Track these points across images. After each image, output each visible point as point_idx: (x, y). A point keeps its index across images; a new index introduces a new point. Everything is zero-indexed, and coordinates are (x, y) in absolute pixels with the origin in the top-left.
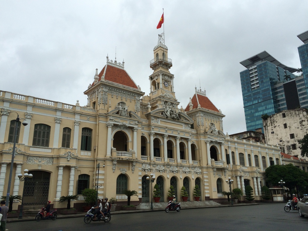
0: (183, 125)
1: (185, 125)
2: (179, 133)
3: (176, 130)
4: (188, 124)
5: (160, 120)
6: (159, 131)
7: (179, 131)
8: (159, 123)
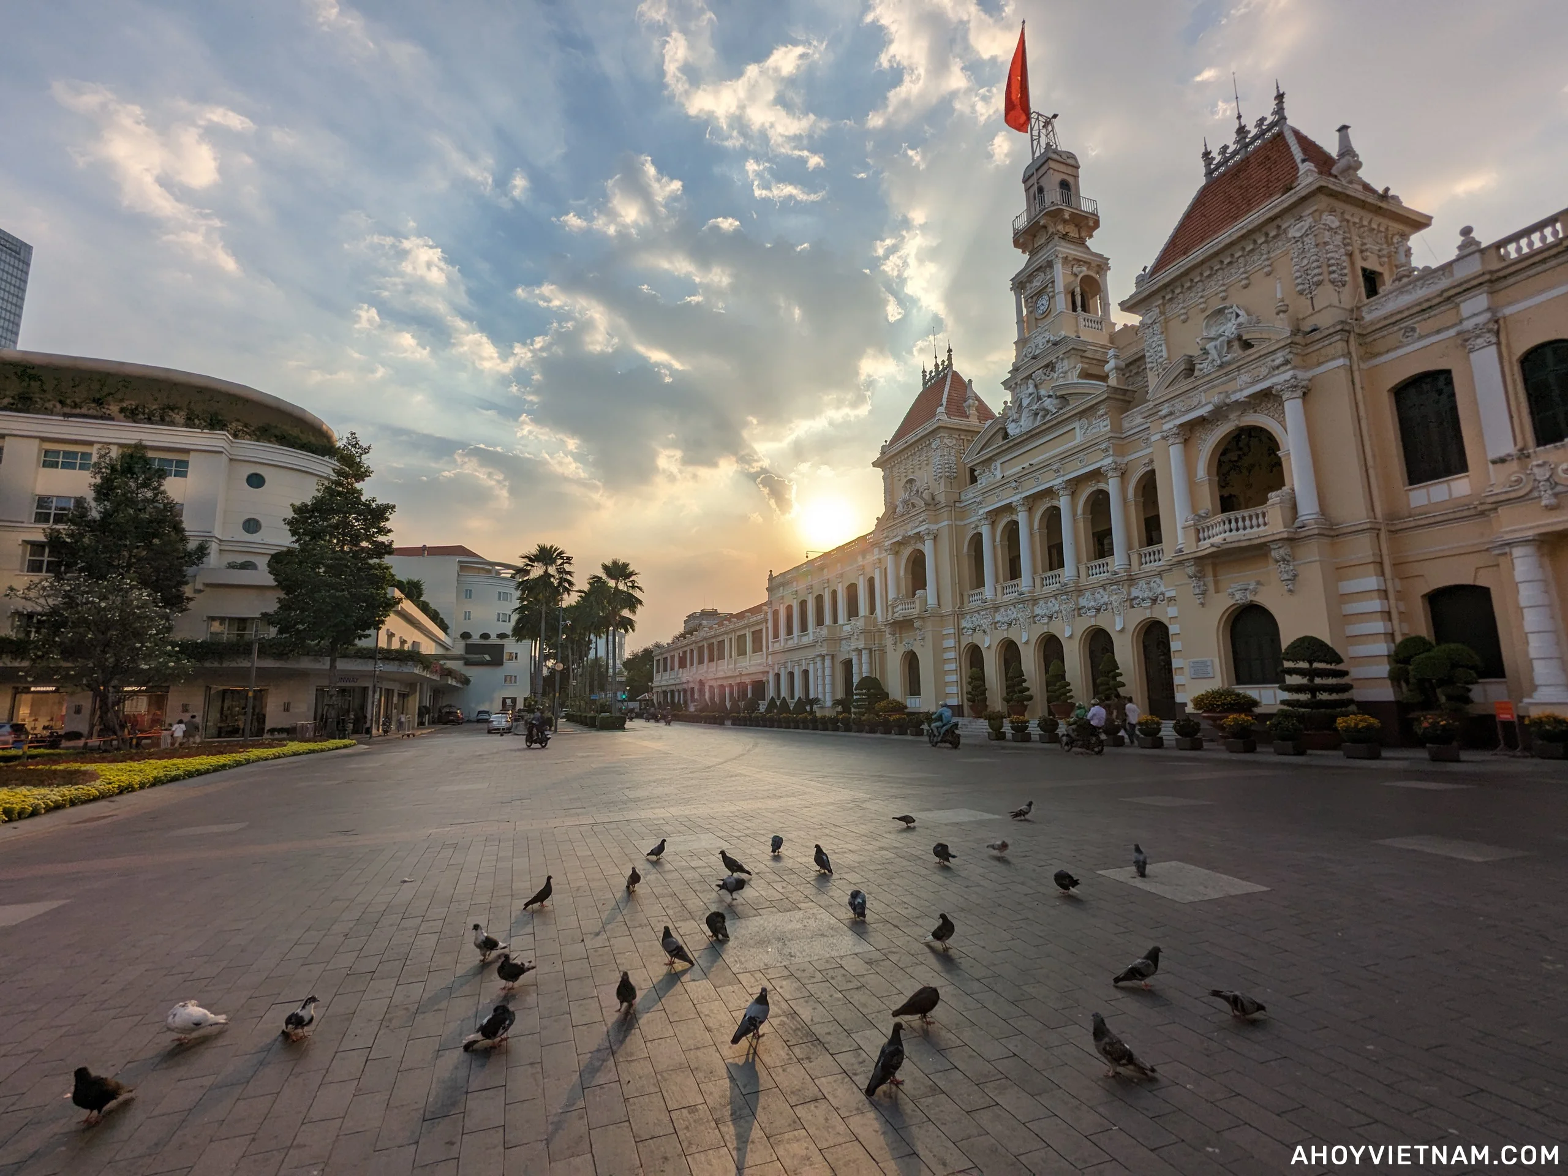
0: (1076, 425)
1: (1084, 421)
2: (1057, 471)
3: (1045, 466)
4: (1092, 407)
5: (998, 463)
6: (999, 501)
7: (1055, 462)
8: (997, 472)
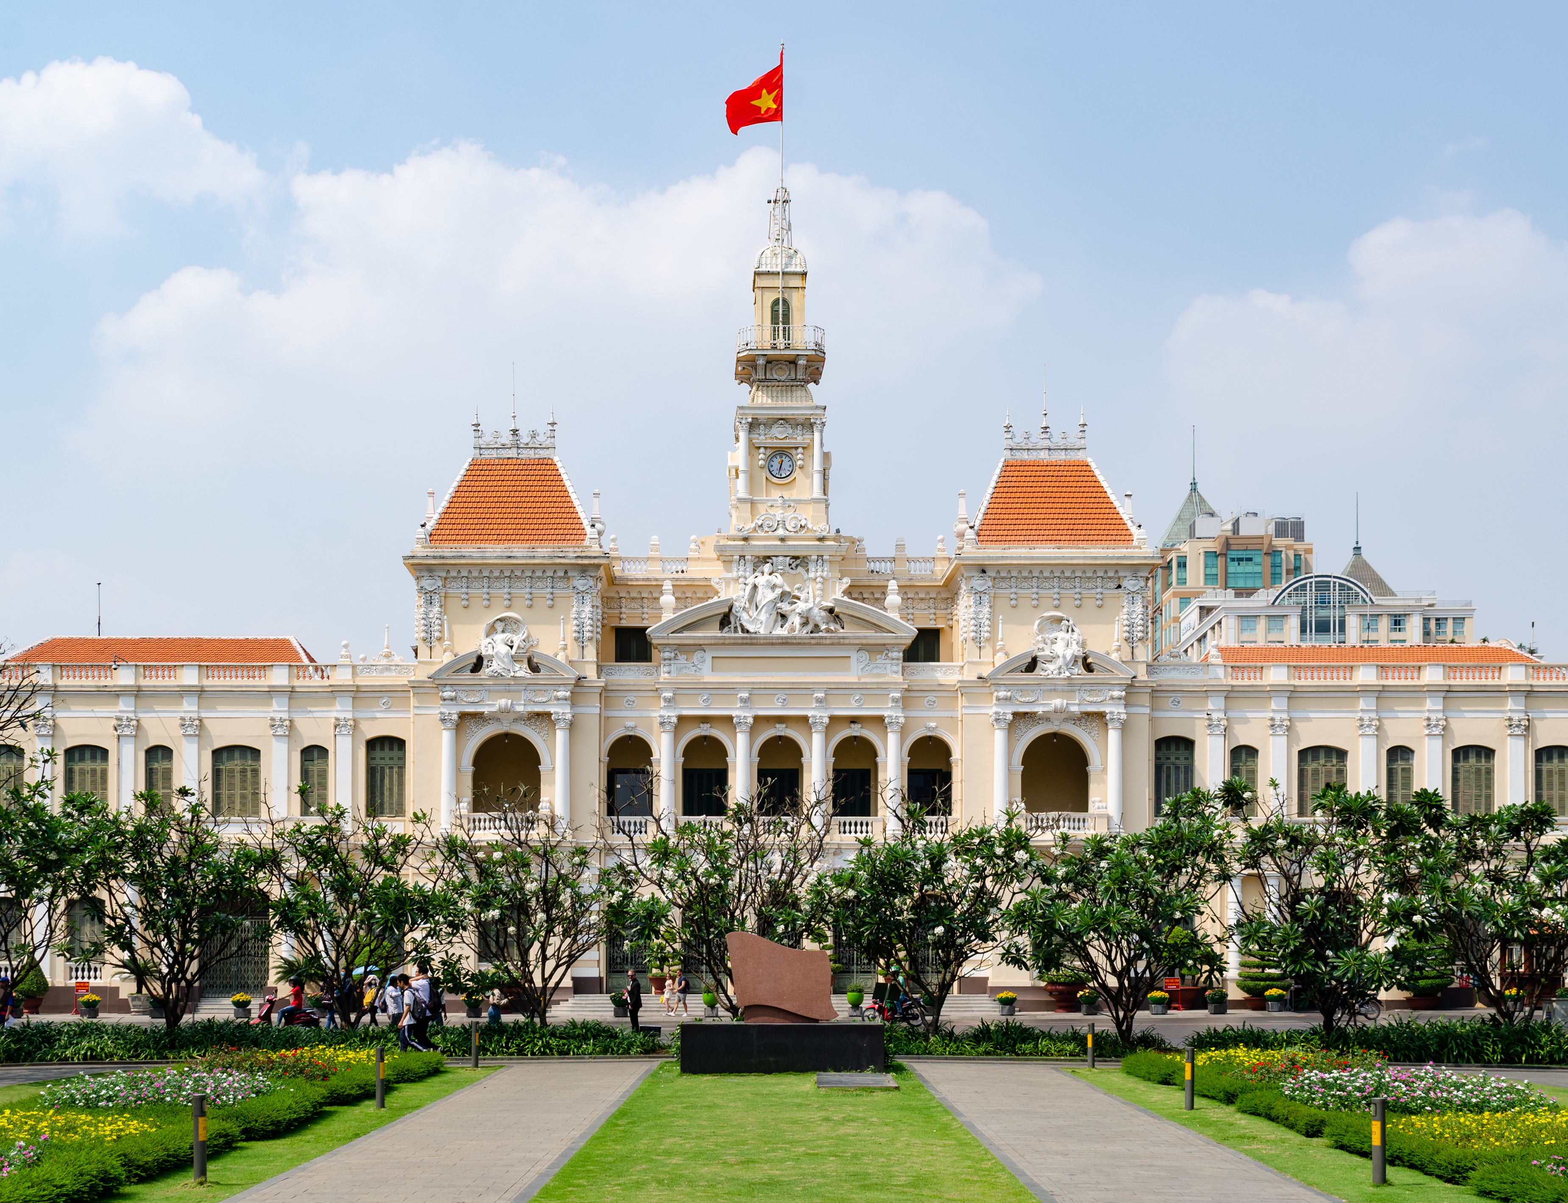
0: (854, 655)
1: (865, 655)
2: (820, 701)
3: (803, 688)
4: (883, 645)
5: (708, 656)
6: (707, 708)
7: (819, 690)
8: (707, 668)
